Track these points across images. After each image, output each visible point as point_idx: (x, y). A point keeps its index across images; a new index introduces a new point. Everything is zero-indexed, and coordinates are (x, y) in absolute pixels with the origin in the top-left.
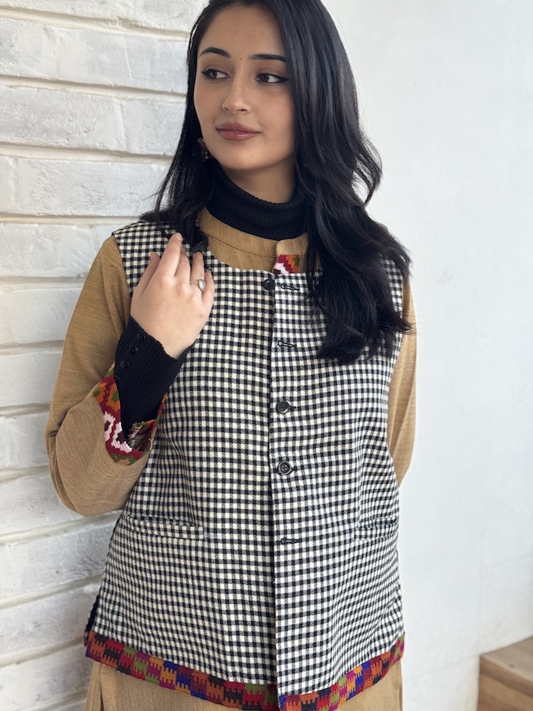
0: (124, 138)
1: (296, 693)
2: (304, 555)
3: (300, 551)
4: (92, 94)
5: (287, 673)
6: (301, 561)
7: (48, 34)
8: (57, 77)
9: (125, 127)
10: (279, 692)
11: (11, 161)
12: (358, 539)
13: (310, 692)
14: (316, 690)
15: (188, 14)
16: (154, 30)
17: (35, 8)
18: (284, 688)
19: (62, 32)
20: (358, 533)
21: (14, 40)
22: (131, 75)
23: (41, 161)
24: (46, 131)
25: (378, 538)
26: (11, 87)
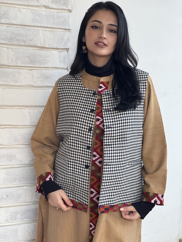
0: (43, 42)
1: (104, 205)
2: (112, 169)
3: (111, 168)
4: (33, 29)
5: (102, 200)
6: (110, 171)
7: (19, 11)
8: (22, 24)
9: (43, 39)
10: (99, 205)
11: (6, 49)
12: (127, 165)
13: (107, 205)
14: (109, 205)
15: (66, 4)
16: (55, 9)
17: (16, 3)
18: (100, 204)
19: (24, 10)
20: (128, 164)
21: (9, 13)
22: (46, 23)
23: (16, 49)
24: (18, 40)
25: (133, 165)
26: (7, 27)
